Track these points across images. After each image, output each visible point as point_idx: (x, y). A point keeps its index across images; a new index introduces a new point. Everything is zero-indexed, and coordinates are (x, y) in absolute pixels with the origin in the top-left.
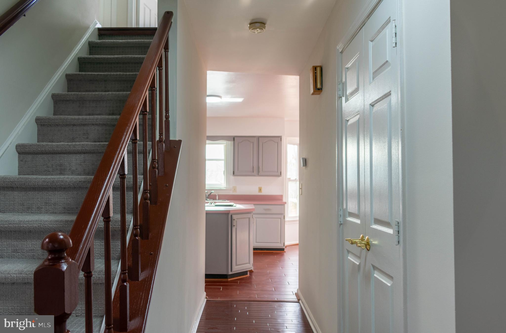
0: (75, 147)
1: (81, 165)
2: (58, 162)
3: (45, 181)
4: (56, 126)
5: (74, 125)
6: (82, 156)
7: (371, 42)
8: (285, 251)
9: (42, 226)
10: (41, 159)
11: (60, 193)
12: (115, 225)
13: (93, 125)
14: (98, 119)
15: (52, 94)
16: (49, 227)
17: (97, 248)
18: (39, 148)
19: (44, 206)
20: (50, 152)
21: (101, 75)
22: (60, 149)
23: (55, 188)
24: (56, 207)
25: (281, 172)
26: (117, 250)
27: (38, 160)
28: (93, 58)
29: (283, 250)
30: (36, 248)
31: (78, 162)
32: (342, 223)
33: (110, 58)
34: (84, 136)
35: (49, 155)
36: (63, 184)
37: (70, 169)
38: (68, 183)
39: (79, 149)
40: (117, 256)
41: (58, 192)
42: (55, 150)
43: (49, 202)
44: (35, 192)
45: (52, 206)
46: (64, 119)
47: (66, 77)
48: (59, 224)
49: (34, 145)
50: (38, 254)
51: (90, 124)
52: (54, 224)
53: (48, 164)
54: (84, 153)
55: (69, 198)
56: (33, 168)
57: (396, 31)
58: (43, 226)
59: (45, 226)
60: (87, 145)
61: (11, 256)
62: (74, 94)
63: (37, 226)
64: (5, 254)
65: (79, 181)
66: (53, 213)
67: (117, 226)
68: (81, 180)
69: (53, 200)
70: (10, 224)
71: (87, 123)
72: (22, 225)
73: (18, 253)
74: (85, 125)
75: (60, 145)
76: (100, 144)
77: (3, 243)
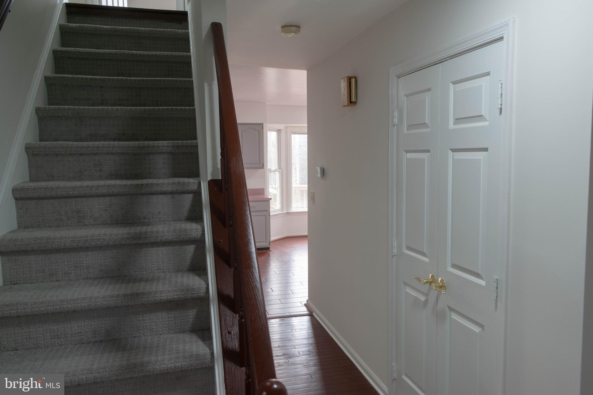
0: (99, 190)
1: (106, 210)
2: (74, 208)
3: (74, 241)
4: (55, 155)
5: (81, 154)
6: (108, 199)
7: (452, 85)
8: (270, 250)
9: (93, 304)
10: (49, 205)
11: (94, 253)
12: (187, 294)
13: (108, 154)
14: (114, 147)
15: (36, 108)
16: (104, 304)
17: (164, 321)
18: (47, 192)
19: (73, 271)
20: (63, 195)
21: (96, 79)
22: (77, 192)
23: (87, 247)
24: (90, 271)
25: (263, 164)
26: (189, 321)
27: (44, 206)
28: (75, 52)
29: (268, 249)
30: (85, 330)
31: (102, 207)
32: (395, 254)
33: (100, 53)
34: (95, 169)
35: (61, 200)
36: (100, 243)
37: (91, 216)
38: (107, 241)
39: (104, 192)
40: (189, 327)
41: (91, 252)
42: (70, 194)
43: (81, 265)
44: (59, 255)
45: (84, 270)
46: (67, 147)
47: (45, 80)
48: (116, 299)
49: (40, 188)
50: (88, 337)
51: (104, 153)
52: (109, 300)
53: (60, 211)
54: (110, 196)
55: (107, 258)
56: (38, 217)
57: (502, 92)
58: (95, 304)
59: (98, 304)
60: (115, 186)
61: (51, 344)
62: (68, 109)
63: (87, 305)
64: (42, 342)
65: (122, 238)
66: (87, 279)
67: (190, 296)
68: (124, 237)
69: (85, 263)
70: (48, 306)
71: (100, 152)
72: (65, 306)
73: (61, 339)
74: (97, 154)
75: (76, 187)
76: (132, 185)
77: (38, 329)
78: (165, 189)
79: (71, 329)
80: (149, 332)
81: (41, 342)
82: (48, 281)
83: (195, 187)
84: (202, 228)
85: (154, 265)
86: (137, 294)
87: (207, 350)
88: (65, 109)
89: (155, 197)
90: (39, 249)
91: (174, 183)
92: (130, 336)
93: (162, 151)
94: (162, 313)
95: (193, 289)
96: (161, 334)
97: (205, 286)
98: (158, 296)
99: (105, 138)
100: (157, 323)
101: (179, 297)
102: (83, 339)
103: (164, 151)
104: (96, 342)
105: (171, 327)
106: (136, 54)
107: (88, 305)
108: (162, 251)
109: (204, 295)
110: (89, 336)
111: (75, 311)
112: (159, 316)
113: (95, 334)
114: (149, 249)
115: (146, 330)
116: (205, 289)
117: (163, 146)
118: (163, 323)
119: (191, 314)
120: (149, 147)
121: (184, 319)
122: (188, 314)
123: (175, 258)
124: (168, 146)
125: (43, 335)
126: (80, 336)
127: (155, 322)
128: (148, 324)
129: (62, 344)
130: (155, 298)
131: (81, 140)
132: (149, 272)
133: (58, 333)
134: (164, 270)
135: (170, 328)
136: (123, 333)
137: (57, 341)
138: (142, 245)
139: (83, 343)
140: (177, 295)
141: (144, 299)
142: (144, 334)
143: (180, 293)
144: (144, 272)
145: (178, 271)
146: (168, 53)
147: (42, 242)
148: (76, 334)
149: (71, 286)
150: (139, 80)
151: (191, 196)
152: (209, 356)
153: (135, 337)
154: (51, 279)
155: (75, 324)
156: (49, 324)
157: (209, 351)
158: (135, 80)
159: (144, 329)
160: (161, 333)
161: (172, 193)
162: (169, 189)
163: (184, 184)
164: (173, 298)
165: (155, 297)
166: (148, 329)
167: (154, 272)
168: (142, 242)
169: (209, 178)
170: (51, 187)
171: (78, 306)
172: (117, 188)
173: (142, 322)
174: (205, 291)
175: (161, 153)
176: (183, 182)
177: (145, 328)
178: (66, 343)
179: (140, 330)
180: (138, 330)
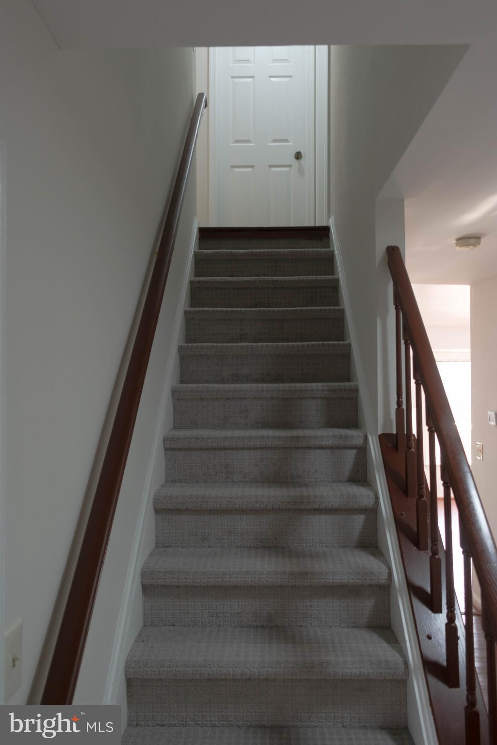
0: (251, 441)
1: (257, 465)
2: (223, 462)
4: (201, 400)
6: (259, 452)
9: (257, 581)
10: (198, 457)
12: (365, 579)
13: (255, 398)
18: (197, 443)
19: (227, 536)
21: (236, 311)
24: (244, 538)
26: (365, 613)
28: (212, 281)
30: (245, 611)
31: (253, 461)
34: (241, 415)
36: (257, 505)
37: (240, 472)
39: (256, 444)
40: (365, 622)
43: (235, 530)
45: (238, 536)
48: (283, 577)
51: (251, 398)
53: (208, 464)
54: (262, 448)
55: (263, 524)
58: (259, 581)
59: (262, 581)
60: (268, 437)
61: (209, 623)
62: (212, 347)
63: (250, 580)
64: (200, 619)
65: (282, 502)
66: (241, 547)
67: (369, 581)
68: (284, 500)
69: (239, 528)
70: (209, 578)
71: (248, 396)
72: (227, 580)
73: (220, 619)
74: (244, 398)
75: (227, 437)
76: (287, 437)
77: (197, 603)
78: (324, 443)
79: (231, 607)
80: (317, 621)
81: (198, 619)
82: (200, 546)
83: (359, 442)
84: (375, 495)
85: (316, 536)
86: (306, 573)
87: (397, 657)
88: (208, 347)
89: (312, 452)
90: (193, 509)
91: (334, 436)
92: (295, 624)
93: (316, 396)
94: (333, 600)
95: (372, 573)
96: (330, 627)
97: (387, 571)
98: (330, 577)
99: (248, 379)
100: (326, 611)
101: (355, 582)
102: (243, 622)
103: (319, 396)
104: (257, 627)
105: (343, 618)
106: (276, 280)
107: (252, 581)
108: (326, 519)
109: (385, 582)
110: (250, 618)
111: (235, 587)
112: (329, 602)
113: (256, 617)
114: (310, 516)
115: (314, 619)
116: (387, 575)
117: (317, 390)
118: (334, 612)
119: (367, 605)
120: (301, 390)
121: (359, 611)
122: (363, 604)
123: (340, 529)
124: (323, 390)
125: (202, 612)
126: (240, 617)
127: (324, 610)
128: (316, 612)
129: (220, 624)
130: (327, 580)
131: (223, 381)
132: (310, 545)
133: (217, 611)
134: (327, 544)
135: (342, 620)
136: (287, 619)
137: (215, 620)
138: (302, 511)
139: (243, 627)
140: (353, 579)
141: (314, 581)
142: (311, 623)
143: (357, 577)
144: (304, 545)
145: (344, 546)
146: (312, 277)
147: (197, 500)
148: (235, 614)
149: (227, 555)
150: (283, 311)
151: (354, 452)
152: (401, 666)
153: (300, 626)
154: (203, 544)
155: (235, 602)
156: (208, 599)
157: (401, 659)
158: (278, 311)
159: (312, 618)
160: (331, 625)
161: (331, 448)
162: (329, 442)
163: (347, 437)
164: (348, 582)
165: (327, 578)
166: (316, 618)
167: (316, 545)
168: (303, 507)
169: (380, 432)
170: (202, 437)
171: (241, 581)
172: (270, 439)
173: (309, 609)
174: (386, 578)
175: (314, 398)
176: (346, 435)
177: (313, 616)
178: (225, 624)
179: (306, 618)
180: (304, 617)
